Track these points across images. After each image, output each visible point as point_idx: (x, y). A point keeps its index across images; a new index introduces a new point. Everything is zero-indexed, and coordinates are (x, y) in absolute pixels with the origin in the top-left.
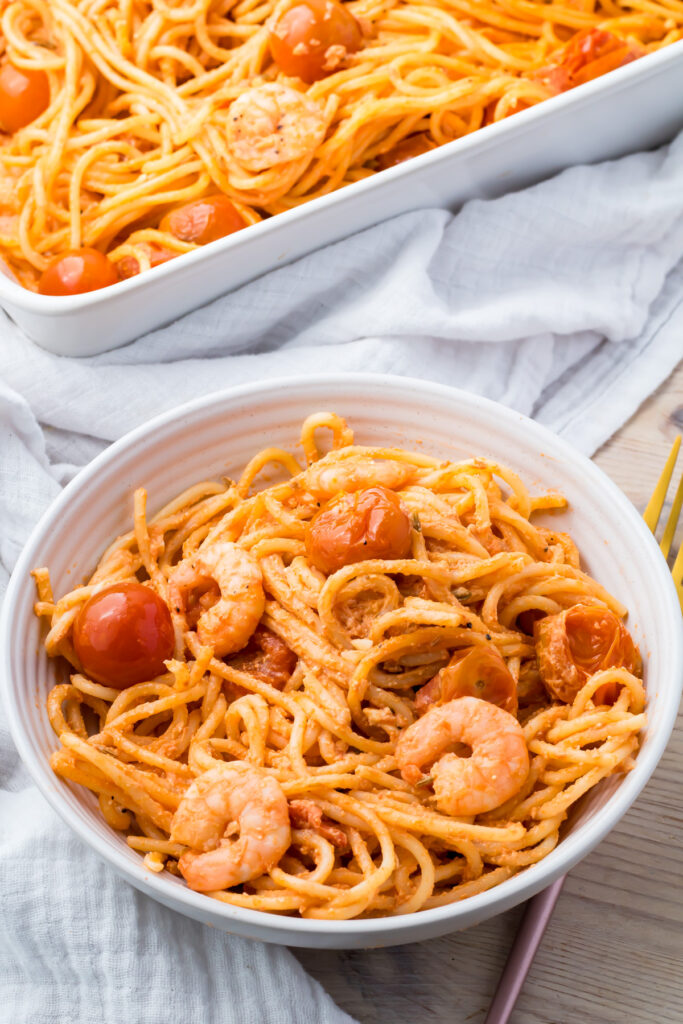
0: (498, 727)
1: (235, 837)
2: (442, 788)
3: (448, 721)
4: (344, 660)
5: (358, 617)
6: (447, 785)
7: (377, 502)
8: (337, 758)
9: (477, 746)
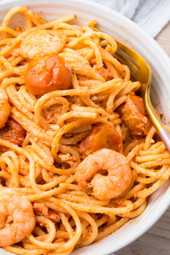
0: (119, 162)
1: (11, 222)
2: (97, 191)
3: (97, 161)
4: (48, 135)
5: (52, 114)
6: (99, 189)
7: (55, 64)
8: (51, 180)
9: (110, 171)
